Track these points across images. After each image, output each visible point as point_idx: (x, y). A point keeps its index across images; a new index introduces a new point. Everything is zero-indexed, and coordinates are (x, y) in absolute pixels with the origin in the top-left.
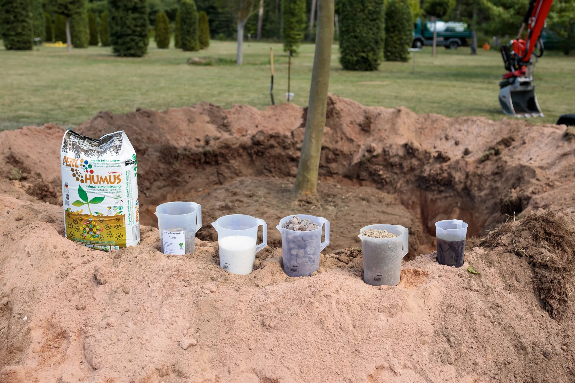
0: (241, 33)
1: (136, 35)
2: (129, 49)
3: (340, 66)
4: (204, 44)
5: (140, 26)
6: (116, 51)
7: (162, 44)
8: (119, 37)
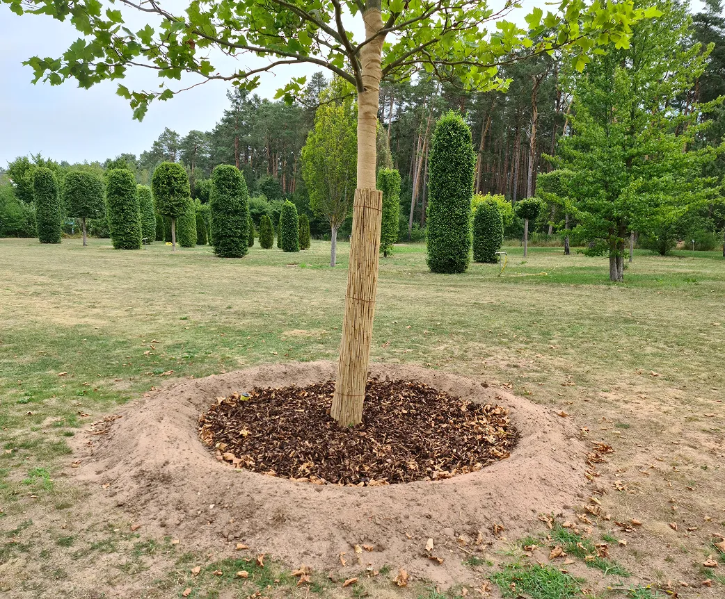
0: (334, 234)
1: (237, 237)
2: (230, 249)
3: (427, 268)
4: (305, 245)
5: (241, 229)
6: (217, 251)
7: (266, 244)
8: (220, 238)
